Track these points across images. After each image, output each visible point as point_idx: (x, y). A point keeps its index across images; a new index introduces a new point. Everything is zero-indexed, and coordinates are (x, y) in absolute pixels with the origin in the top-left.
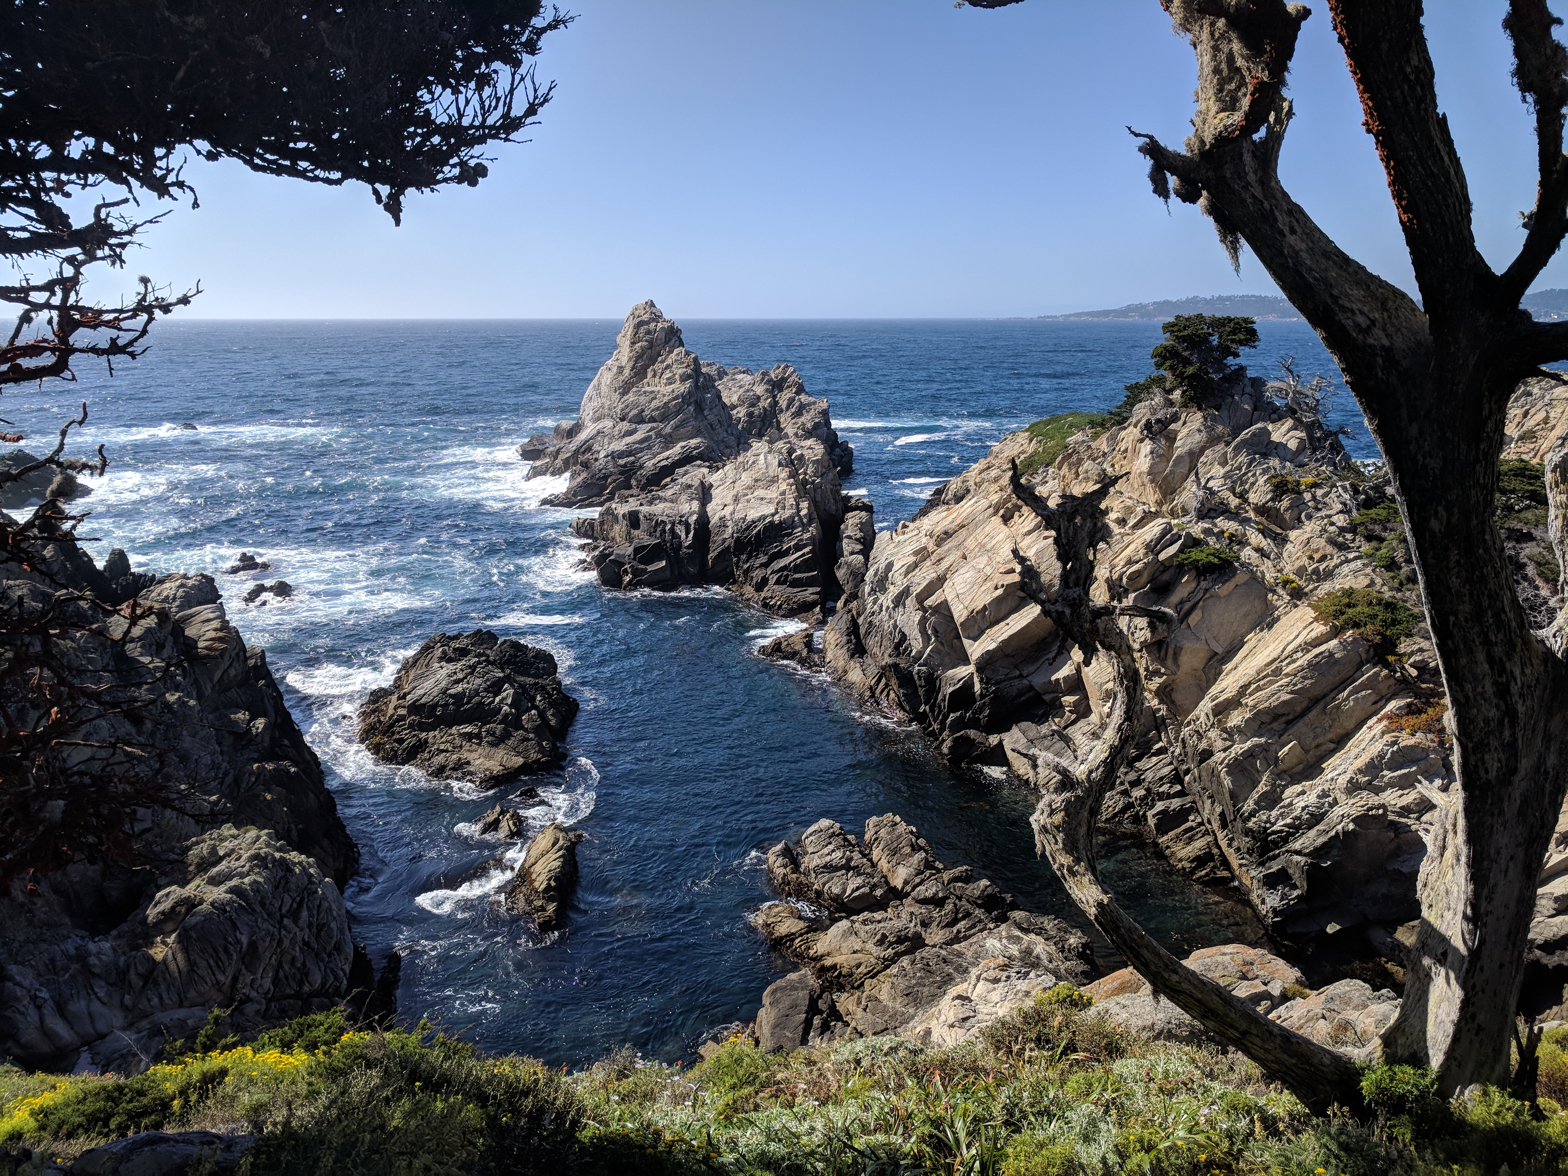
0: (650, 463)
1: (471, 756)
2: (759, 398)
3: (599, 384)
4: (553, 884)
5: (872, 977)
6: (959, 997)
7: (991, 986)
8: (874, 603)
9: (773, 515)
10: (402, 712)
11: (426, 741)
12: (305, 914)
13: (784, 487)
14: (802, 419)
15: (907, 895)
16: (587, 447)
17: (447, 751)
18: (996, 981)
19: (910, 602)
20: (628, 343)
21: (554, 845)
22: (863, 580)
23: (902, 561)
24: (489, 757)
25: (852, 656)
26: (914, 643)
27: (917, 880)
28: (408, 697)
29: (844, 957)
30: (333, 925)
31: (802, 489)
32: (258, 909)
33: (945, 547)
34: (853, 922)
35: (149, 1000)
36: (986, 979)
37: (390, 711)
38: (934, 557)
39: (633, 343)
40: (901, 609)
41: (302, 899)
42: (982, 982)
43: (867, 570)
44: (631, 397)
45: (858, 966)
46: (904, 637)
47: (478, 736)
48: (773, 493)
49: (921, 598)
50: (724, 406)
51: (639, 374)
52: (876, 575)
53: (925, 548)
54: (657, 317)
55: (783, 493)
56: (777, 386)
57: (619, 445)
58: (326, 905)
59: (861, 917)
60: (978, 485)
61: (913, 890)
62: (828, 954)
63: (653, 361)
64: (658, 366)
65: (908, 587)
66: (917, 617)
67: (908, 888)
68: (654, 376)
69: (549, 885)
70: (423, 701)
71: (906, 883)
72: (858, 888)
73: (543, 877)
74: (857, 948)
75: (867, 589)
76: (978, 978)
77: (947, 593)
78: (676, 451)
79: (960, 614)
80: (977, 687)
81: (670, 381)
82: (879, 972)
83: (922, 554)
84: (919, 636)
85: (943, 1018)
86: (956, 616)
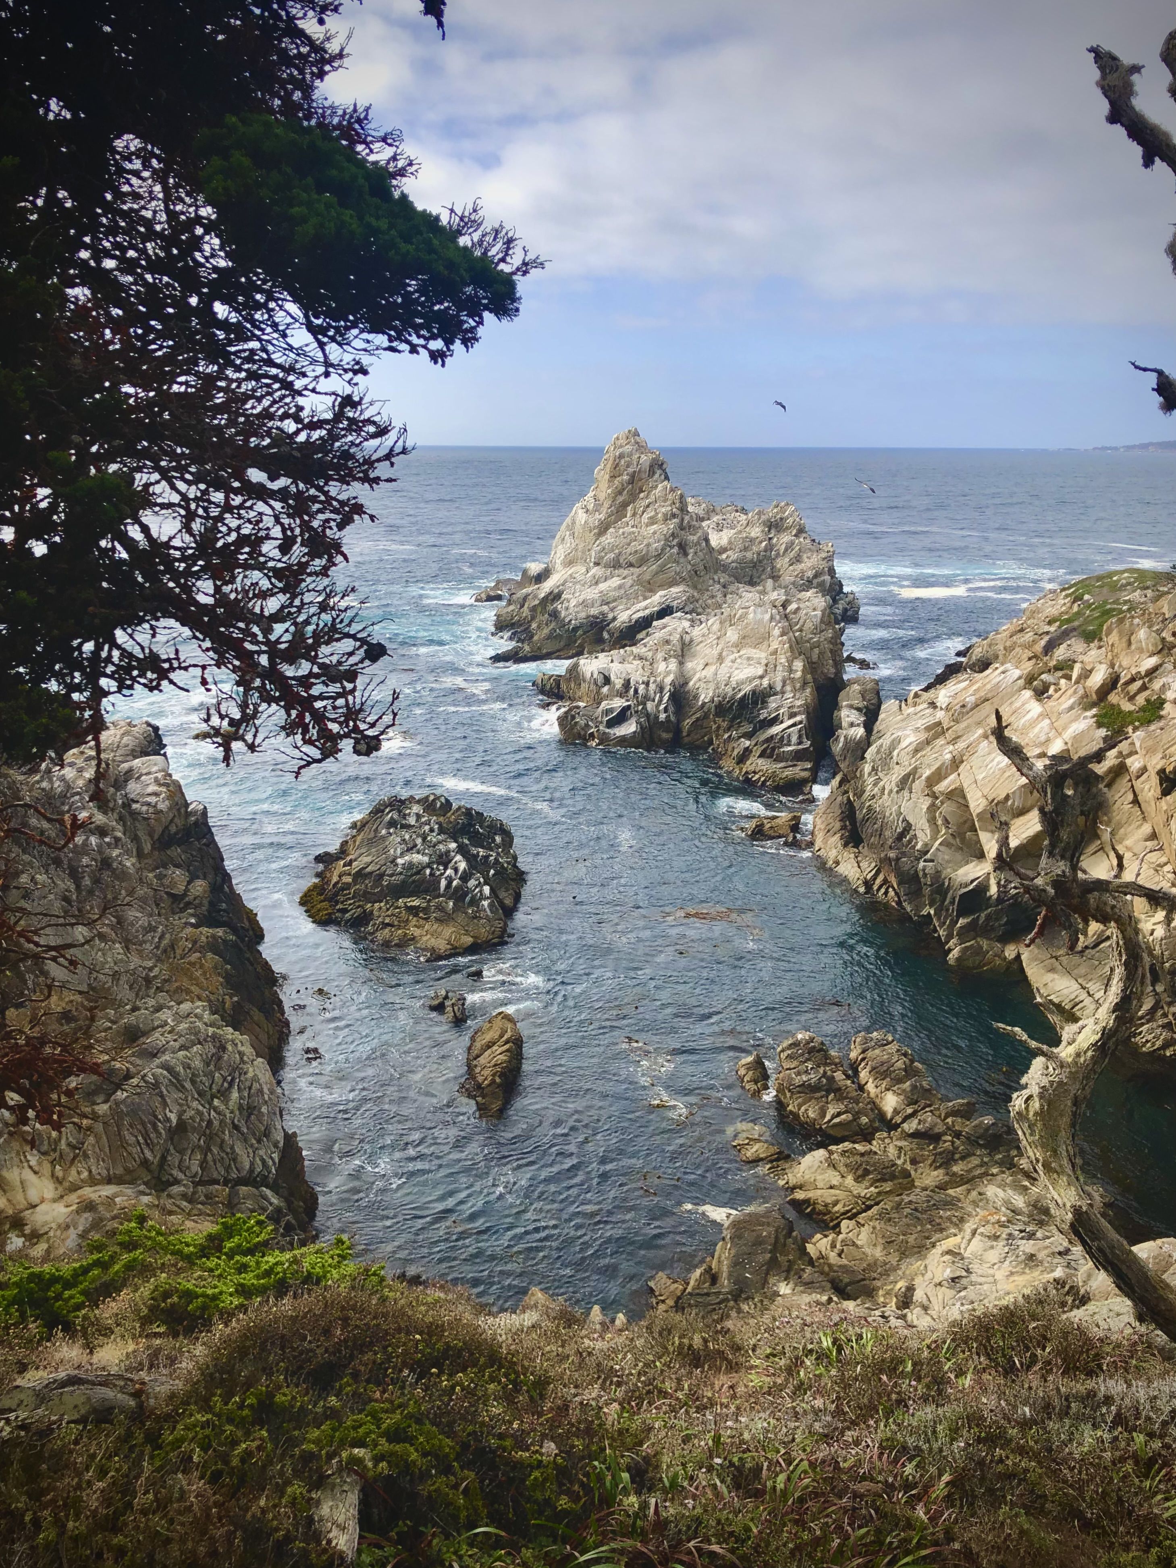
0: (624, 616)
1: (417, 932)
2: (752, 540)
3: (574, 522)
4: (498, 1080)
5: (850, 1219)
6: (949, 1252)
7: (990, 1243)
8: (875, 785)
9: (761, 677)
10: (348, 879)
11: (371, 912)
12: (235, 1095)
13: (775, 645)
14: (801, 566)
15: (897, 1126)
16: (555, 596)
17: (392, 925)
18: (996, 1237)
19: (919, 785)
20: (607, 477)
21: (501, 1036)
22: (863, 758)
23: (910, 738)
24: (435, 934)
25: (845, 845)
26: (920, 834)
27: (909, 1111)
28: (355, 864)
29: (819, 1192)
30: (264, 1109)
31: (798, 648)
32: (188, 1085)
33: (963, 725)
34: (831, 1153)
35: (79, 1173)
36: (982, 1234)
37: (335, 879)
38: (949, 735)
39: (613, 477)
40: (906, 793)
41: (233, 1080)
42: (977, 1237)
43: (869, 745)
44: (608, 539)
45: (836, 1203)
46: (908, 827)
47: (426, 910)
48: (761, 654)
49: (932, 781)
50: (711, 550)
51: (619, 511)
52: (878, 752)
53: (939, 724)
54: (641, 447)
55: (775, 652)
56: (775, 526)
57: (592, 593)
58: (256, 1086)
59: (841, 1147)
60: (1008, 650)
61: (903, 1121)
62: (801, 1187)
63: (633, 498)
64: (641, 504)
65: (916, 768)
66: (926, 803)
67: (898, 1119)
68: (634, 515)
69: (493, 1081)
70: (369, 869)
71: (896, 1112)
72: (839, 1114)
73: (486, 1072)
74: (835, 1182)
75: (867, 768)
76: (974, 1233)
77: (964, 778)
78: (656, 600)
79: (977, 804)
80: (993, 890)
81: (652, 521)
82: (859, 1213)
83: (936, 730)
84: (926, 826)
85: (929, 1275)
86: (972, 805)
